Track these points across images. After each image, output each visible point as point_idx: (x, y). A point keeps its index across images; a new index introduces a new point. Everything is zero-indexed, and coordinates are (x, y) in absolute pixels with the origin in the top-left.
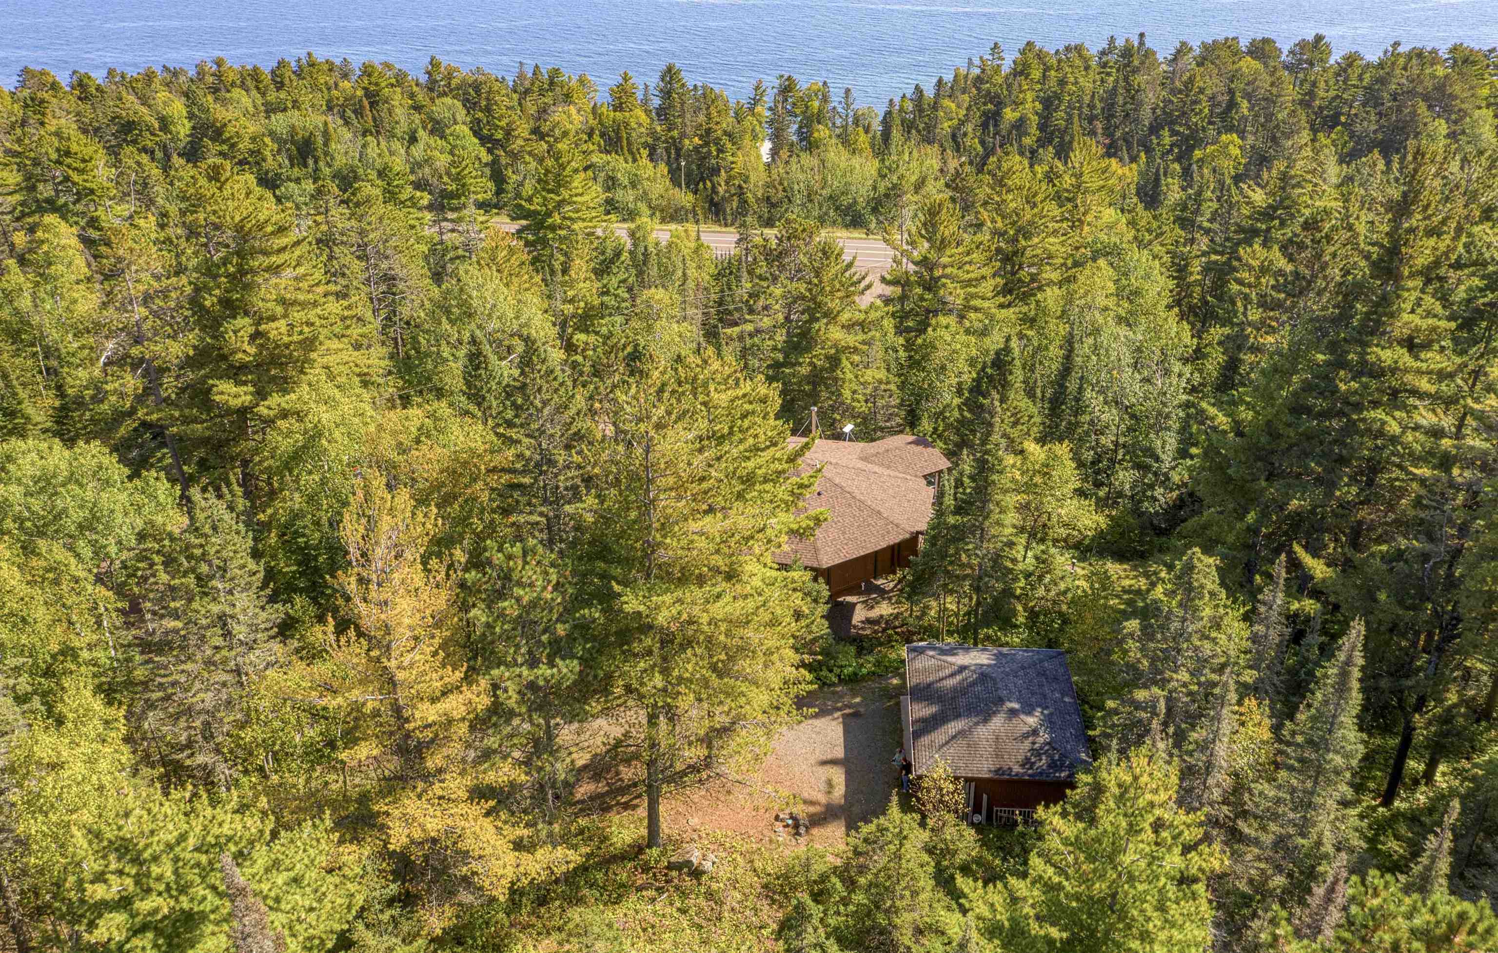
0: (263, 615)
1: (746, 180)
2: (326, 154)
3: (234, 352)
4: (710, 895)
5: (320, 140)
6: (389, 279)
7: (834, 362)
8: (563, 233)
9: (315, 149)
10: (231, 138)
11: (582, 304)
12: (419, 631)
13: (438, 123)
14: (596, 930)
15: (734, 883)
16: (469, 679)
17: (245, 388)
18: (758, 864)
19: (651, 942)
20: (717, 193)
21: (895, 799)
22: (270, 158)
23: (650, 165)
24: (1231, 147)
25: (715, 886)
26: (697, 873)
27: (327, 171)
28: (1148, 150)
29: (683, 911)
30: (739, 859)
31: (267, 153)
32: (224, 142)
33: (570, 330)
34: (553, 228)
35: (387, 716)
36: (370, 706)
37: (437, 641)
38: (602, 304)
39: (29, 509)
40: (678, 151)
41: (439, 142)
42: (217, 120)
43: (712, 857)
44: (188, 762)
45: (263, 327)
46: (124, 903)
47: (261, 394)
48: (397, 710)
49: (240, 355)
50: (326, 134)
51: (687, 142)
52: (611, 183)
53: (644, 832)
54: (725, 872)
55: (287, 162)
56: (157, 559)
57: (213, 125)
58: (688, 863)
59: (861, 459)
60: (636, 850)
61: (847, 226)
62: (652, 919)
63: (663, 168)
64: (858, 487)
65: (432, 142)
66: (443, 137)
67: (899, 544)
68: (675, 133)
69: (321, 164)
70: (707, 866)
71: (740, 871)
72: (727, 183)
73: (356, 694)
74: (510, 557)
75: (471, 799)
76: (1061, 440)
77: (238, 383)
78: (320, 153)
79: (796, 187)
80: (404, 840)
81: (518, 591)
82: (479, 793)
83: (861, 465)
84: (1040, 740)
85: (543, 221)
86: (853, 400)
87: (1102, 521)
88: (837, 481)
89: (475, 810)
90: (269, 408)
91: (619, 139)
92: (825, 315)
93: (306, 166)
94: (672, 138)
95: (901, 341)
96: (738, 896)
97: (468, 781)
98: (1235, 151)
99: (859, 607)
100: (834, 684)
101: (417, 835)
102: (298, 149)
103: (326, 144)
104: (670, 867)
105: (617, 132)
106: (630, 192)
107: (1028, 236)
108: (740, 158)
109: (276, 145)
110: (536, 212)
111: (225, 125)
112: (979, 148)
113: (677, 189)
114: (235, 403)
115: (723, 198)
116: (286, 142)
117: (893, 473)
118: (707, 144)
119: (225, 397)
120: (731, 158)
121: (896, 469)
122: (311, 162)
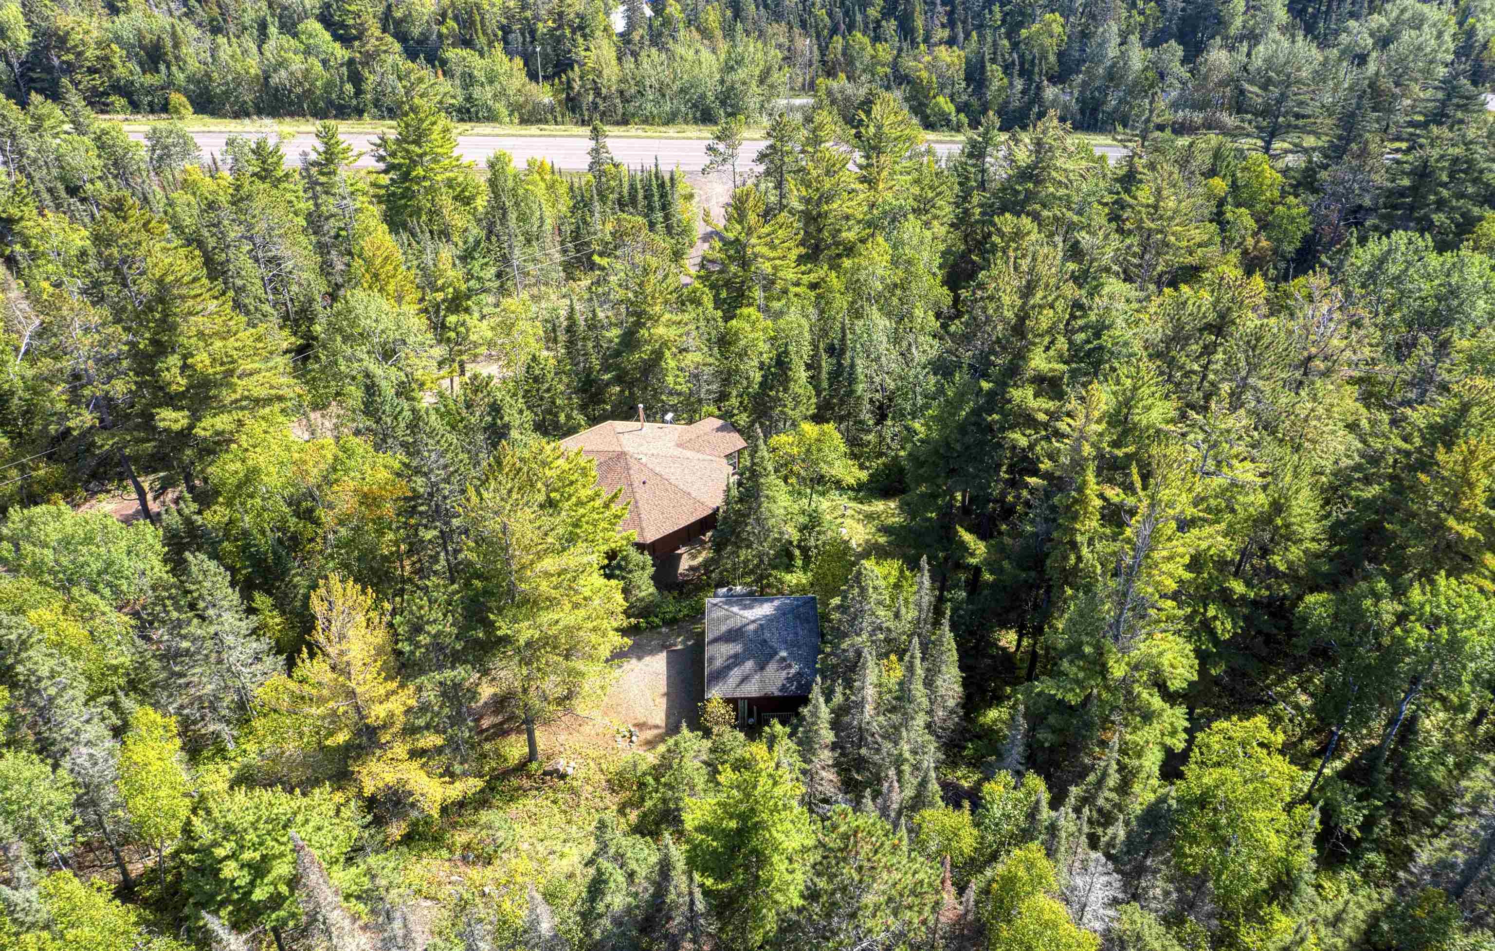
0: (243, 624)
1: (600, 75)
2: (177, 58)
3: (169, 384)
4: (573, 791)
5: (168, 43)
6: (274, 261)
7: (658, 355)
8: (427, 184)
9: (166, 54)
10: (76, 46)
11: (451, 290)
12: (366, 661)
13: (286, 8)
14: (497, 824)
15: (587, 780)
16: (402, 686)
17: (182, 414)
18: (604, 766)
19: (534, 824)
20: (572, 88)
21: (684, 725)
22: (119, 64)
23: (506, 59)
24: (1054, 25)
25: (575, 783)
26: (563, 776)
27: (181, 76)
28: (980, 27)
29: (554, 802)
30: (592, 764)
31: (116, 60)
32: (68, 51)
33: (442, 313)
34: (418, 180)
35: (352, 713)
36: (341, 710)
37: (379, 663)
38: (469, 289)
39: (60, 565)
40: (533, 32)
41: (292, 41)
42: (59, 28)
43: (572, 764)
44: (203, 731)
45: (190, 361)
46: (233, 856)
47: (196, 418)
48: (358, 709)
49: (174, 387)
50: (174, 35)
51: (540, 25)
52: (468, 80)
53: (527, 750)
54: (581, 774)
55: (138, 69)
56: (168, 602)
57: (56, 34)
58: (557, 771)
59: (679, 445)
60: (522, 767)
62: (534, 810)
63: (519, 62)
64: (674, 474)
65: (284, 42)
66: (295, 35)
67: (705, 518)
68: (528, 14)
69: (174, 69)
70: (570, 771)
71: (591, 772)
72: (581, 78)
73: (331, 704)
74: (421, 608)
75: (411, 758)
77: (177, 408)
78: (170, 57)
79: (648, 83)
80: (373, 789)
81: (428, 628)
82: (415, 754)
83: (678, 452)
84: (793, 671)
85: (408, 173)
86: (675, 383)
87: (864, 475)
88: (657, 470)
89: (415, 764)
90: (204, 429)
91: (473, 23)
92: (649, 319)
93: (158, 72)
94: (526, 19)
95: (720, 313)
96: (590, 789)
97: (408, 747)
98: (1057, 29)
99: (685, 556)
100: (658, 626)
101: (381, 785)
102: (147, 53)
103: (176, 45)
104: (545, 773)
105: (470, 14)
106: (488, 88)
107: (829, 199)
108: (593, 54)
109: (124, 52)
110: (400, 166)
111: (68, 33)
112: (827, 19)
113: (534, 84)
114: (176, 427)
115: (579, 93)
116: (134, 46)
117: (701, 456)
118: (560, 27)
119: (167, 423)
120: (583, 53)
121: (704, 453)
122: (162, 67)
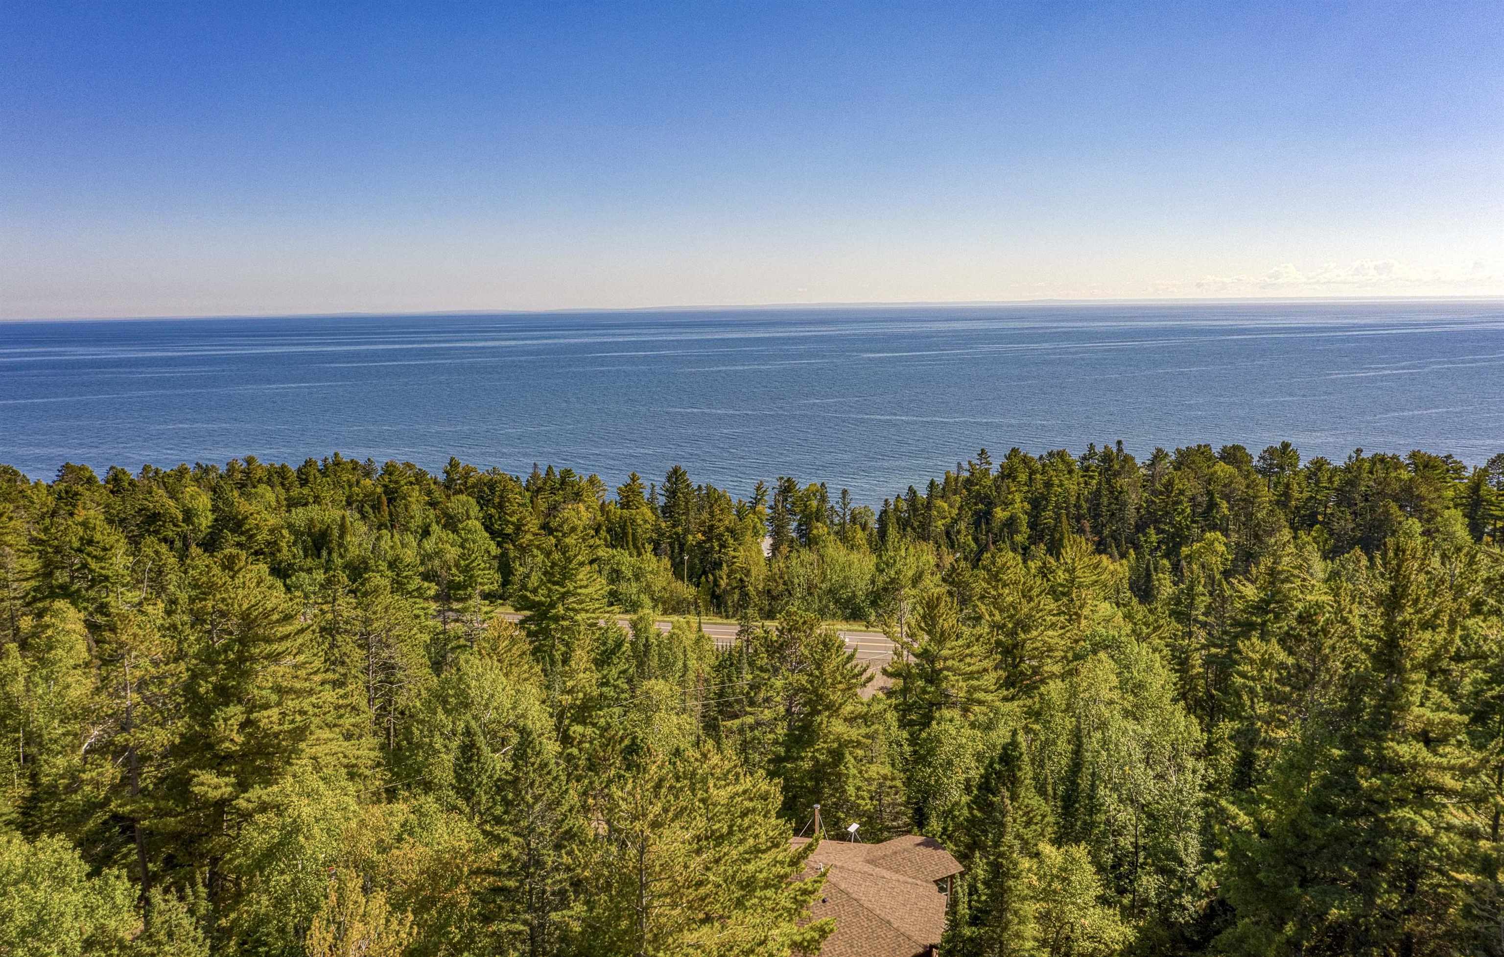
1: (748, 573)
2: (340, 545)
3: (221, 741)
5: (336, 533)
6: (388, 668)
7: (837, 756)
8: (565, 623)
9: (331, 541)
10: (250, 529)
11: (581, 695)
13: (451, 518)
17: (226, 780)
20: (719, 586)
22: (285, 550)
23: (654, 559)
24: (1216, 544)
27: (339, 562)
28: (1137, 547)
31: (283, 545)
32: (242, 533)
33: (567, 722)
34: (556, 619)
38: (601, 695)
40: (682, 546)
41: (451, 536)
42: (239, 513)
45: (254, 716)
47: (243, 786)
49: (227, 745)
50: (342, 527)
51: (690, 537)
52: (616, 576)
55: (301, 553)
57: (235, 518)
59: (868, 862)
61: (846, 619)
63: (666, 562)
64: (865, 893)
65: (444, 536)
66: (455, 531)
68: (680, 530)
69: (335, 555)
72: (729, 577)
76: (1077, 841)
77: (221, 774)
78: (334, 544)
79: (796, 581)
83: (868, 868)
85: (547, 612)
86: (858, 797)
87: (1129, 933)
88: (843, 886)
90: (249, 801)
91: (625, 534)
92: (827, 708)
93: (319, 557)
94: (676, 534)
95: (905, 735)
98: (1221, 548)
102: (314, 541)
103: (341, 537)
105: (623, 528)
106: (634, 584)
107: (1026, 629)
108: (741, 553)
109: (293, 537)
110: (540, 604)
111: (247, 518)
112: (973, 545)
113: (679, 582)
114: (214, 795)
115: (725, 591)
116: (302, 534)
117: (902, 878)
118: (710, 540)
119: (205, 788)
120: (733, 553)
121: (905, 873)
122: (324, 553)
